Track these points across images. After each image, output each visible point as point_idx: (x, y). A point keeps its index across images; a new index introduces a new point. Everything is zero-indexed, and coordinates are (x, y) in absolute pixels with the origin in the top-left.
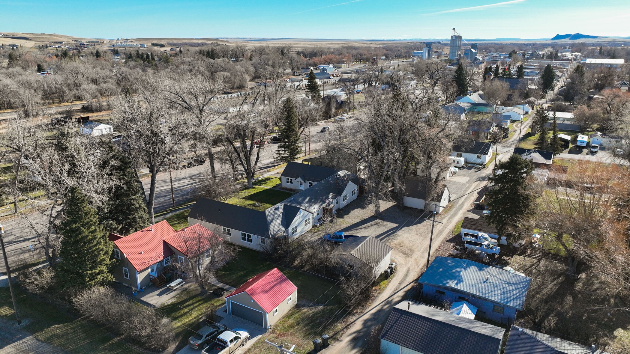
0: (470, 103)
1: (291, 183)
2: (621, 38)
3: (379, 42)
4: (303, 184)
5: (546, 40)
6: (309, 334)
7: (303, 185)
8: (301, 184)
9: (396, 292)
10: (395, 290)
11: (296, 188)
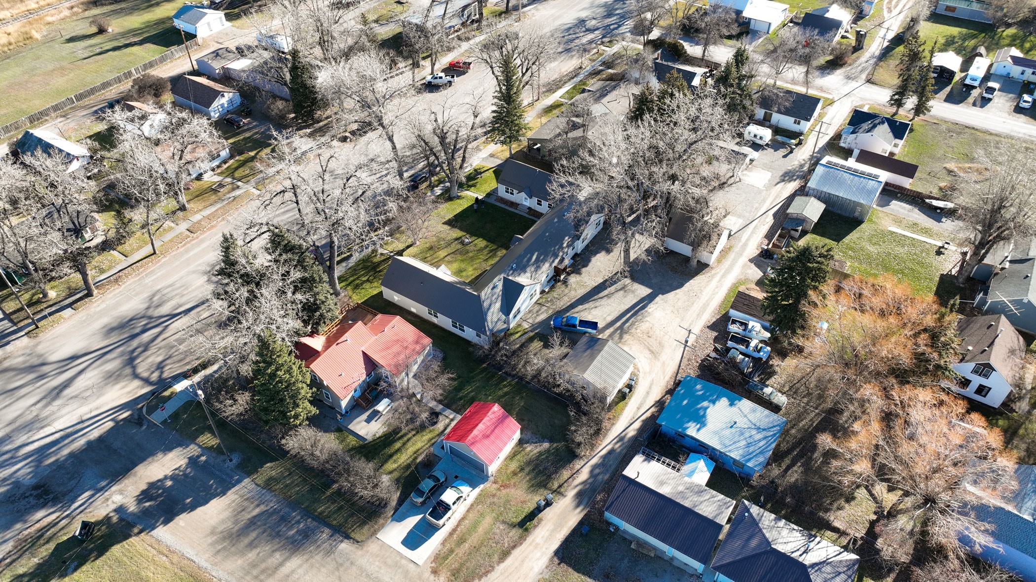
1: (512, 194)
6: (532, 486)
8: (526, 199)
9: (632, 422)
10: (631, 420)
11: (519, 202)
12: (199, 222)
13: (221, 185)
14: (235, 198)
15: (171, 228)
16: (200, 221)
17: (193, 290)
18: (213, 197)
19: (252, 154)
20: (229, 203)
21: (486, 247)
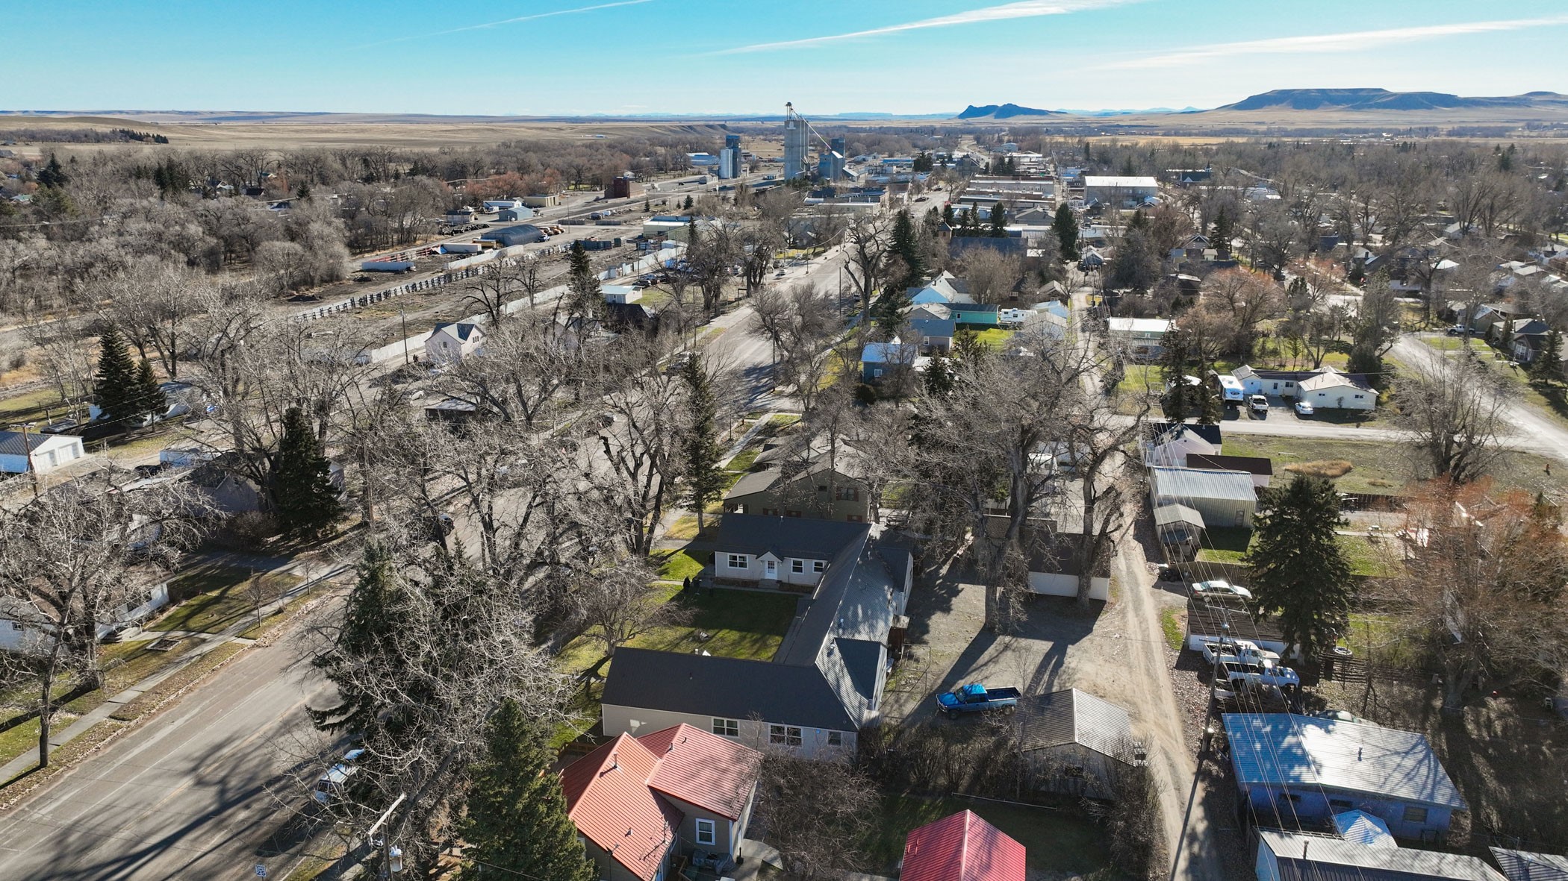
0: (944, 304)
1: (742, 565)
2: (1088, 113)
3: (580, 126)
4: (776, 566)
5: (949, 117)
7: (776, 570)
8: (771, 565)
9: (1186, 810)
10: (1181, 807)
11: (756, 577)
12: (137, 701)
13: (164, 643)
14: (203, 657)
15: (70, 722)
16: (139, 698)
17: (167, 806)
18: (154, 662)
19: (215, 594)
20: (193, 665)
21: (743, 638)
